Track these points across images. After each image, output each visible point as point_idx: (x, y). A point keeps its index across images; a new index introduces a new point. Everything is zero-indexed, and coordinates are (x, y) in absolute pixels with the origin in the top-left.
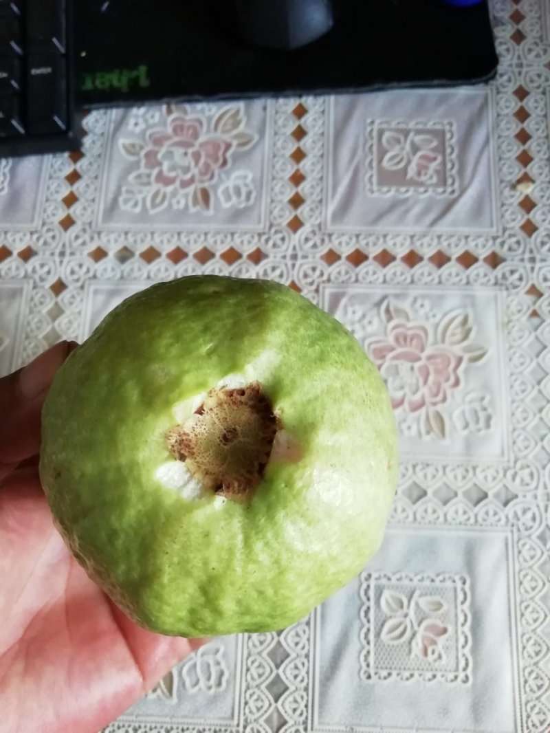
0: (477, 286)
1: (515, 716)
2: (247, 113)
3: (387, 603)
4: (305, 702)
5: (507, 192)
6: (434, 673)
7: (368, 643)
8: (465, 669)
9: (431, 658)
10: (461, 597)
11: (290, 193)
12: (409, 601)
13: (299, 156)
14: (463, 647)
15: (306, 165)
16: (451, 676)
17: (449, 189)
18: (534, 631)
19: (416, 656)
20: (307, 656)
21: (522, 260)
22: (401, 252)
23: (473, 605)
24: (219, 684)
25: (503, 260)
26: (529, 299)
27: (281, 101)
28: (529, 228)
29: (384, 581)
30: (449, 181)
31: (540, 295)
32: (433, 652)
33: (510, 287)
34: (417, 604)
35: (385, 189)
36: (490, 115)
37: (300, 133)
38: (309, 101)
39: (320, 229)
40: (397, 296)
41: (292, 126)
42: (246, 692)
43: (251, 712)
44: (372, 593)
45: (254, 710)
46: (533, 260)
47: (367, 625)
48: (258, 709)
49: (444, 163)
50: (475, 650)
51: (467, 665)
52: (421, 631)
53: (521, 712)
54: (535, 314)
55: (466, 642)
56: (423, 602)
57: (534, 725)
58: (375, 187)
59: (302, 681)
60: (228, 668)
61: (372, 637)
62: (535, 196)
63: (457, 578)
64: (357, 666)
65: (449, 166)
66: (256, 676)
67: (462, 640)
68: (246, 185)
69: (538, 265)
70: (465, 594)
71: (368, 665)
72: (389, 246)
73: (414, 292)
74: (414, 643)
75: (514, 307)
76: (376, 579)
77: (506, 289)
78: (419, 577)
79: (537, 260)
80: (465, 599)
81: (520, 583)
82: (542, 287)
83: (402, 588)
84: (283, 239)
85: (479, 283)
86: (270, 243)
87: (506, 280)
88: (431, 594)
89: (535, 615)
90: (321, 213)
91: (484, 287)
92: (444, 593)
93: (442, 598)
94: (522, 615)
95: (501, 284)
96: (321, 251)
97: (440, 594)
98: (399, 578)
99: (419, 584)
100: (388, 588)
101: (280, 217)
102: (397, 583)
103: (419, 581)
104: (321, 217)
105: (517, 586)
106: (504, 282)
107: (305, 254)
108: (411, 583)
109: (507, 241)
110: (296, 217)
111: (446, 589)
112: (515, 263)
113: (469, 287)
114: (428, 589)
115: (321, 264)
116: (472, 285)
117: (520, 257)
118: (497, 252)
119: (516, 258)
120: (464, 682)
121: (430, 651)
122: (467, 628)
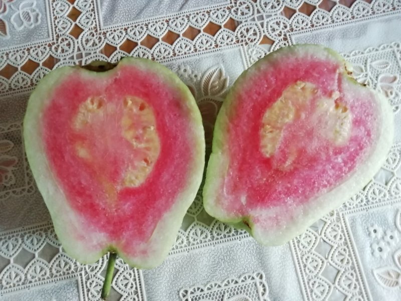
0: (224, 46)
10: (261, 290)
11: (68, 9)
21: (254, 19)
22: (161, 34)
25: (239, 23)
26: (265, 47)
31: (273, 42)
33: (249, 42)
39: (96, 31)
63: (255, 275)
68: (34, 11)
69: (266, 20)
72: (151, 31)
73: (178, 61)
76: (192, 293)
77: (247, 44)
78: (226, 282)
79: (265, 17)
80: (265, 290)
81: (305, 266)
82: (272, 36)
83: (214, 295)
84: (69, 45)
85: (225, 44)
86: (60, 50)
87: (245, 37)
88: (237, 293)
89: (322, 289)
90: (95, 19)
91: (229, 46)
92: (248, 290)
93: (247, 294)
94: (312, 291)
95: (242, 41)
96: (100, 47)
97: (244, 291)
98: (210, 287)
99: (227, 287)
100: (203, 298)
101: (64, 28)
102: (209, 291)
103: (226, 285)
104: (96, 22)
105: (303, 269)
106: (244, 39)
107: (88, 52)
108: (220, 289)
109: (240, 8)
110: (76, 25)
111: (249, 286)
112: (249, 22)
113: (218, 48)
114: (235, 290)
115: (102, 57)
116: (220, 46)
117: (252, 17)
118: (234, 18)
119: (249, 19)
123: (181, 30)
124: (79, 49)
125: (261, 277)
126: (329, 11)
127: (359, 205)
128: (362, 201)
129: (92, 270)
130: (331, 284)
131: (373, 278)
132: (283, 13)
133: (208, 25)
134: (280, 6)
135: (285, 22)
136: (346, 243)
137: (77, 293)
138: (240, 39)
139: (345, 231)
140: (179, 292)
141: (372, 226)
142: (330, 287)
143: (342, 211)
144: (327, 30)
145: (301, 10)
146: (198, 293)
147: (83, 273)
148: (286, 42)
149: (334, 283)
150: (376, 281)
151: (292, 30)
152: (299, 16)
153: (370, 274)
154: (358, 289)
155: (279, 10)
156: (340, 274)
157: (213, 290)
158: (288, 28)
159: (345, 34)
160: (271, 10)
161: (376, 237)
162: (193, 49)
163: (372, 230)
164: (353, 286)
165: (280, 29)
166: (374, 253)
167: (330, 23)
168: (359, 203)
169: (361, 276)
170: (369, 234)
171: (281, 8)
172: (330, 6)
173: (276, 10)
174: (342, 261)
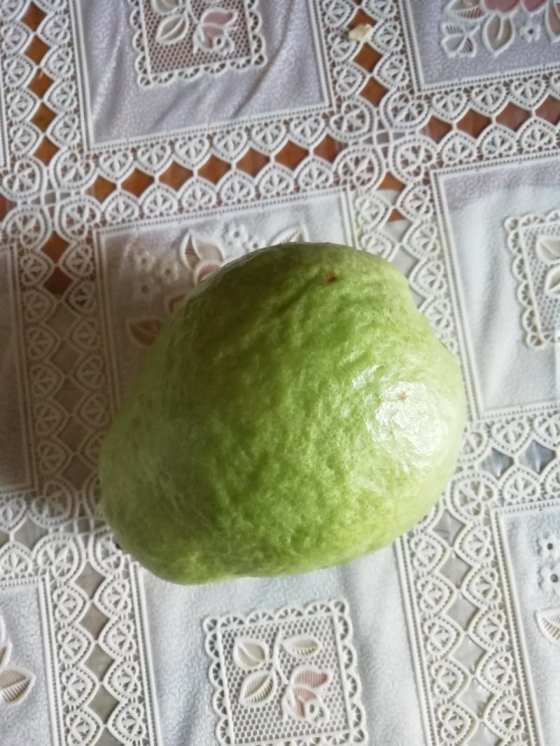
0: (310, 191)
3: (241, 652)
5: (336, 45)
6: (317, 735)
7: (225, 711)
8: (356, 724)
9: (310, 717)
10: (340, 629)
11: (33, 109)
12: (272, 647)
13: (38, 50)
14: (351, 695)
15: (50, 61)
16: (340, 736)
17: (255, 58)
18: (444, 657)
19: (289, 717)
21: (370, 141)
22: (197, 163)
23: (355, 636)
25: (343, 146)
26: (386, 196)
28: (375, 92)
30: (254, 45)
31: (402, 187)
32: (312, 709)
33: (357, 184)
34: (282, 649)
37: (35, 16)
39: (81, 152)
40: (200, 228)
41: (23, 8)
44: (220, 646)
46: (384, 138)
47: (219, 689)
49: (243, 17)
50: (366, 697)
51: (359, 717)
52: (292, 685)
54: (396, 216)
55: (355, 688)
56: (289, 645)
58: (150, 76)
61: (227, 702)
62: (378, 44)
63: (331, 605)
65: (251, 22)
67: (348, 686)
69: (392, 144)
70: (345, 624)
71: (228, 741)
72: (180, 157)
73: (223, 217)
74: (284, 702)
75: (366, 213)
76: (224, 625)
77: (353, 187)
78: (281, 612)
79: (391, 137)
80: (346, 630)
81: (419, 596)
82: (402, 174)
83: (260, 631)
84: (32, 176)
85: (313, 185)
86: (16, 185)
87: (352, 174)
88: (300, 632)
89: (444, 636)
90: (79, 128)
91: (321, 191)
92: (317, 629)
93: (315, 635)
94: (426, 639)
95: (345, 182)
96: (87, 182)
97: (311, 630)
98: (255, 618)
99: (283, 621)
100: (242, 634)
101: (25, 144)
102: (253, 625)
103: (281, 617)
104: (81, 133)
105: (415, 600)
106: (348, 178)
107: (66, 191)
108: (271, 623)
109: (347, 117)
110: (46, 139)
111: (320, 623)
112: (361, 146)
113: (300, 194)
114: (296, 626)
115: (89, 201)
116: (305, 191)
117: (367, 136)
118: (333, 135)
119: (361, 140)
120: (358, 740)
121: (307, 709)
122: (353, 670)
123: (234, 156)
124: (50, 186)
125: (342, 609)
126: (516, 129)
127: (528, 498)
128: (534, 492)
129: (62, 574)
130: (460, 629)
131: (535, 625)
132: (428, 130)
133: (285, 149)
134: (423, 115)
135: (429, 148)
136: (495, 564)
137: (37, 609)
138: (342, 178)
139: (497, 542)
140: (202, 621)
141: (546, 537)
142: (458, 634)
143: (496, 506)
144: (507, 167)
145: (461, 125)
146: (234, 626)
147: (47, 577)
148: (427, 188)
149: (466, 629)
150: (540, 631)
151: (441, 164)
152: (457, 138)
153: (531, 618)
154: (506, 642)
155: (420, 123)
156: (479, 615)
157: (259, 624)
158: (434, 161)
159: (540, 176)
160: (404, 124)
161: (551, 556)
162: (253, 194)
163: (544, 544)
164: (498, 636)
165: (419, 162)
166: (543, 584)
167: (515, 154)
168: (529, 495)
169: (515, 620)
170: (539, 551)
171: (423, 119)
172: (518, 121)
173: (413, 123)
174: (485, 593)
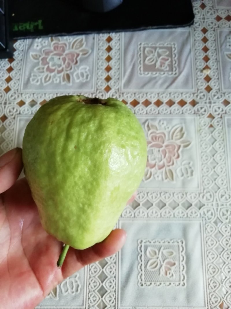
0: (186, 114)
1: (205, 299)
2: (86, 41)
3: (149, 252)
4: (114, 297)
5: (199, 73)
6: (170, 282)
7: (142, 270)
8: (183, 280)
9: (168, 276)
10: (181, 249)
11: (105, 75)
12: (159, 252)
13: (109, 59)
14: (182, 271)
15: (112, 63)
16: (177, 283)
17: (174, 73)
18: (212, 263)
19: (162, 275)
20: (115, 277)
21: (206, 103)
22: (154, 100)
23: (186, 252)
24: (77, 291)
25: (197, 103)
26: (209, 120)
27: (101, 35)
28: (209, 89)
29: (148, 243)
30: (174, 69)
31: (213, 118)
32: (170, 273)
33: (201, 115)
34: (162, 253)
35: (146, 73)
36: (191, 40)
37: (109, 49)
38: (113, 35)
39: (118, 91)
40: (152, 120)
41: (106, 46)
42: (89, 294)
43: (91, 302)
44: (143, 249)
45: (92, 301)
46: (210, 103)
47: (141, 263)
48: (94, 301)
49: (172, 61)
50: (187, 272)
51: (184, 278)
52: (164, 265)
53: (207, 298)
54: (211, 126)
55: (184, 269)
56: (165, 252)
57: (213, 303)
58: (142, 72)
59: (113, 288)
60: (81, 283)
61: (143, 268)
62: (211, 75)
63: (179, 241)
64: (137, 280)
65: (174, 62)
66: (93, 287)
67: (182, 268)
68: (86, 72)
69: (212, 105)
70: (183, 248)
71: (142, 280)
72: (148, 97)
73: (160, 117)
74: (161, 270)
75: (202, 123)
76: (145, 242)
77: (199, 116)
78: (163, 241)
79: (212, 103)
80: (183, 250)
81: (207, 242)
82: (214, 114)
83: (156, 246)
85: (188, 113)
87: (199, 112)
88: (168, 248)
89: (213, 256)
90: (119, 84)
91: (190, 115)
92: (174, 248)
93: (173, 250)
94: (207, 256)
95: (197, 114)
97: (172, 248)
98: (155, 242)
99: (163, 244)
100: (150, 246)
101: (101, 86)
102: (154, 244)
104: (119, 86)
105: (205, 243)
108: (159, 244)
109: (199, 95)
110: (108, 85)
111: (175, 246)
112: (203, 104)
113: (183, 115)
114: (167, 246)
118: (195, 99)
119: (203, 102)
120: (183, 286)
121: (168, 273)
122: (184, 263)
123: (165, 100)
125: (182, 243)
130: (218, 255)
132: (223, 103)
133: (180, 101)
135: (223, 108)
138: (196, 112)
140: (138, 240)
148: (221, 119)
149: (220, 255)
151: (226, 113)
156: (224, 251)
157: (156, 244)
158: (224, 112)
160: (216, 100)
162: (169, 112)
165: (220, 111)
171: (222, 99)
173: (219, 100)
174: (227, 244)
